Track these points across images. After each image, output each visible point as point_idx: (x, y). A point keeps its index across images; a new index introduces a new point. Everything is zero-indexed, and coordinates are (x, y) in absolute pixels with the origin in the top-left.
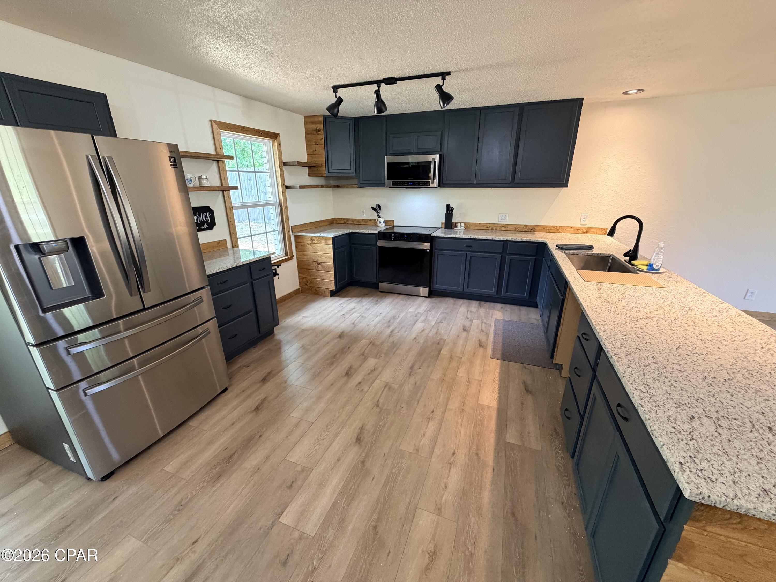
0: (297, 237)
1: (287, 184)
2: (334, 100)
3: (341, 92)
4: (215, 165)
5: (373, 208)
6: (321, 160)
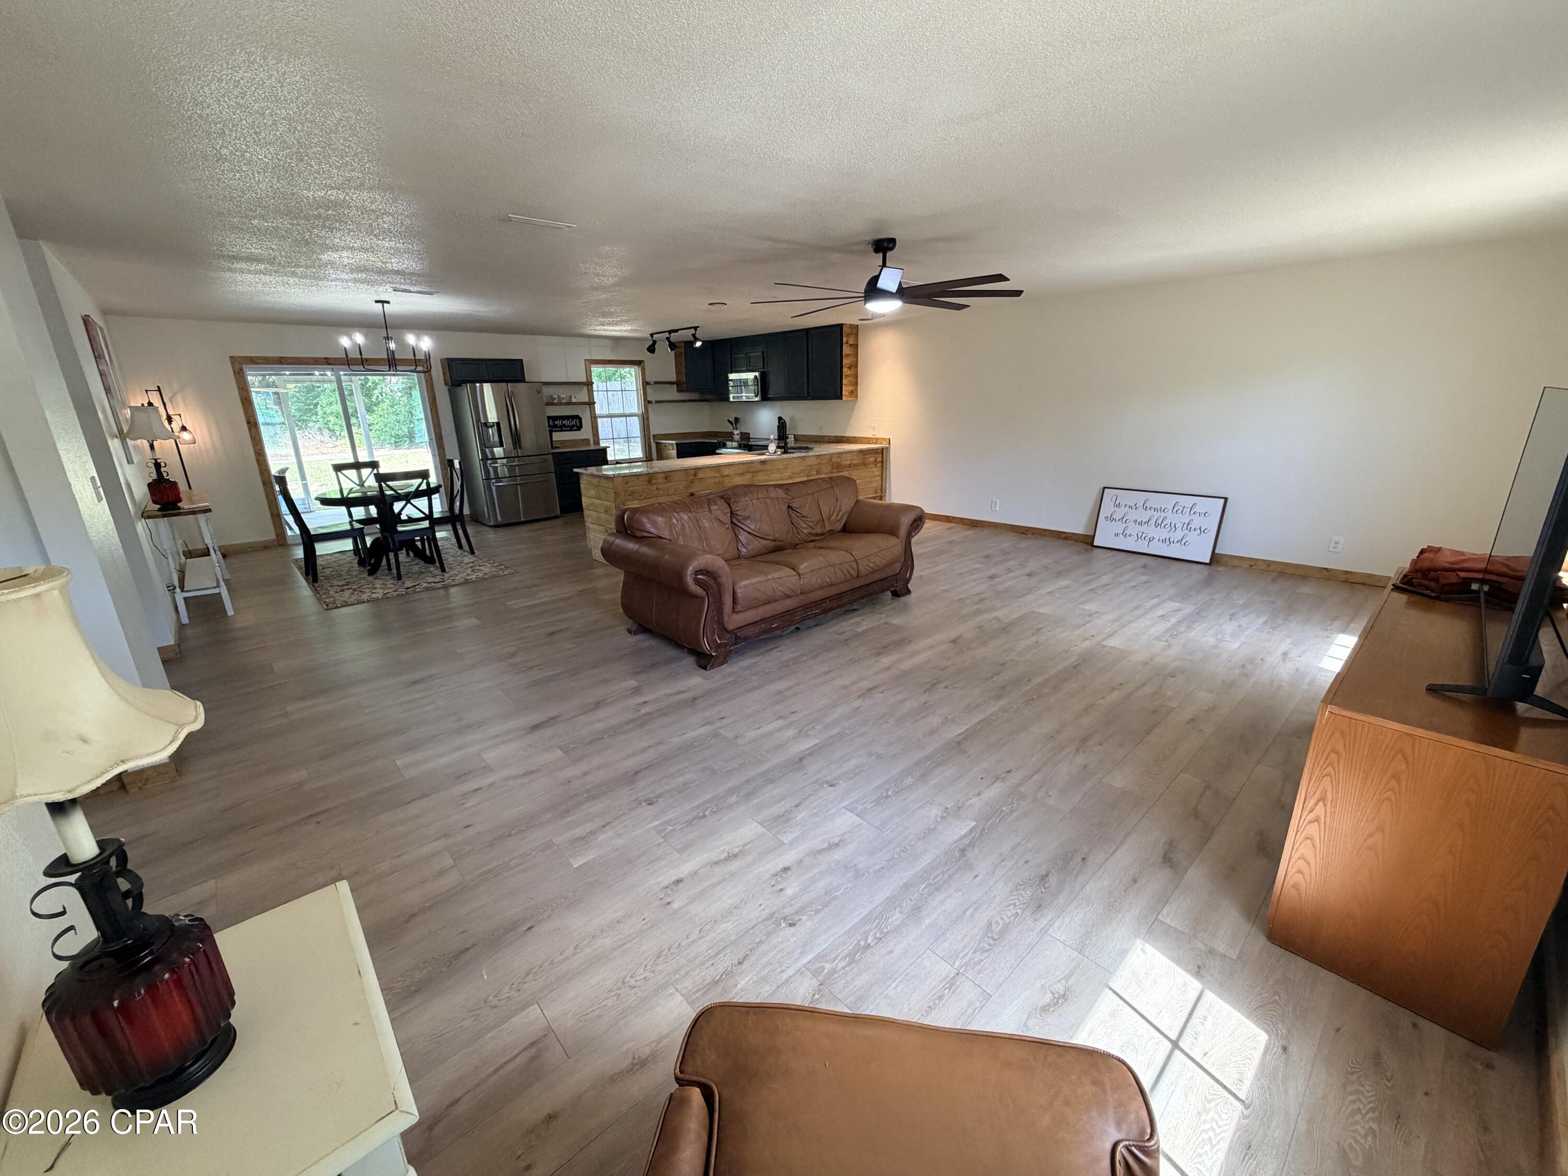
1: (649, 399)
4: (586, 388)
5: (729, 422)
6: (683, 378)
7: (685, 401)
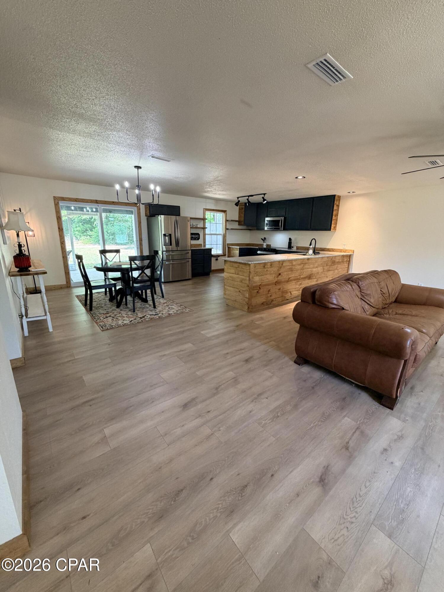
0: (229, 248)
1: (227, 228)
2: (237, 201)
3: (239, 199)
4: (203, 221)
5: (262, 239)
6: (242, 219)
7: (242, 229)
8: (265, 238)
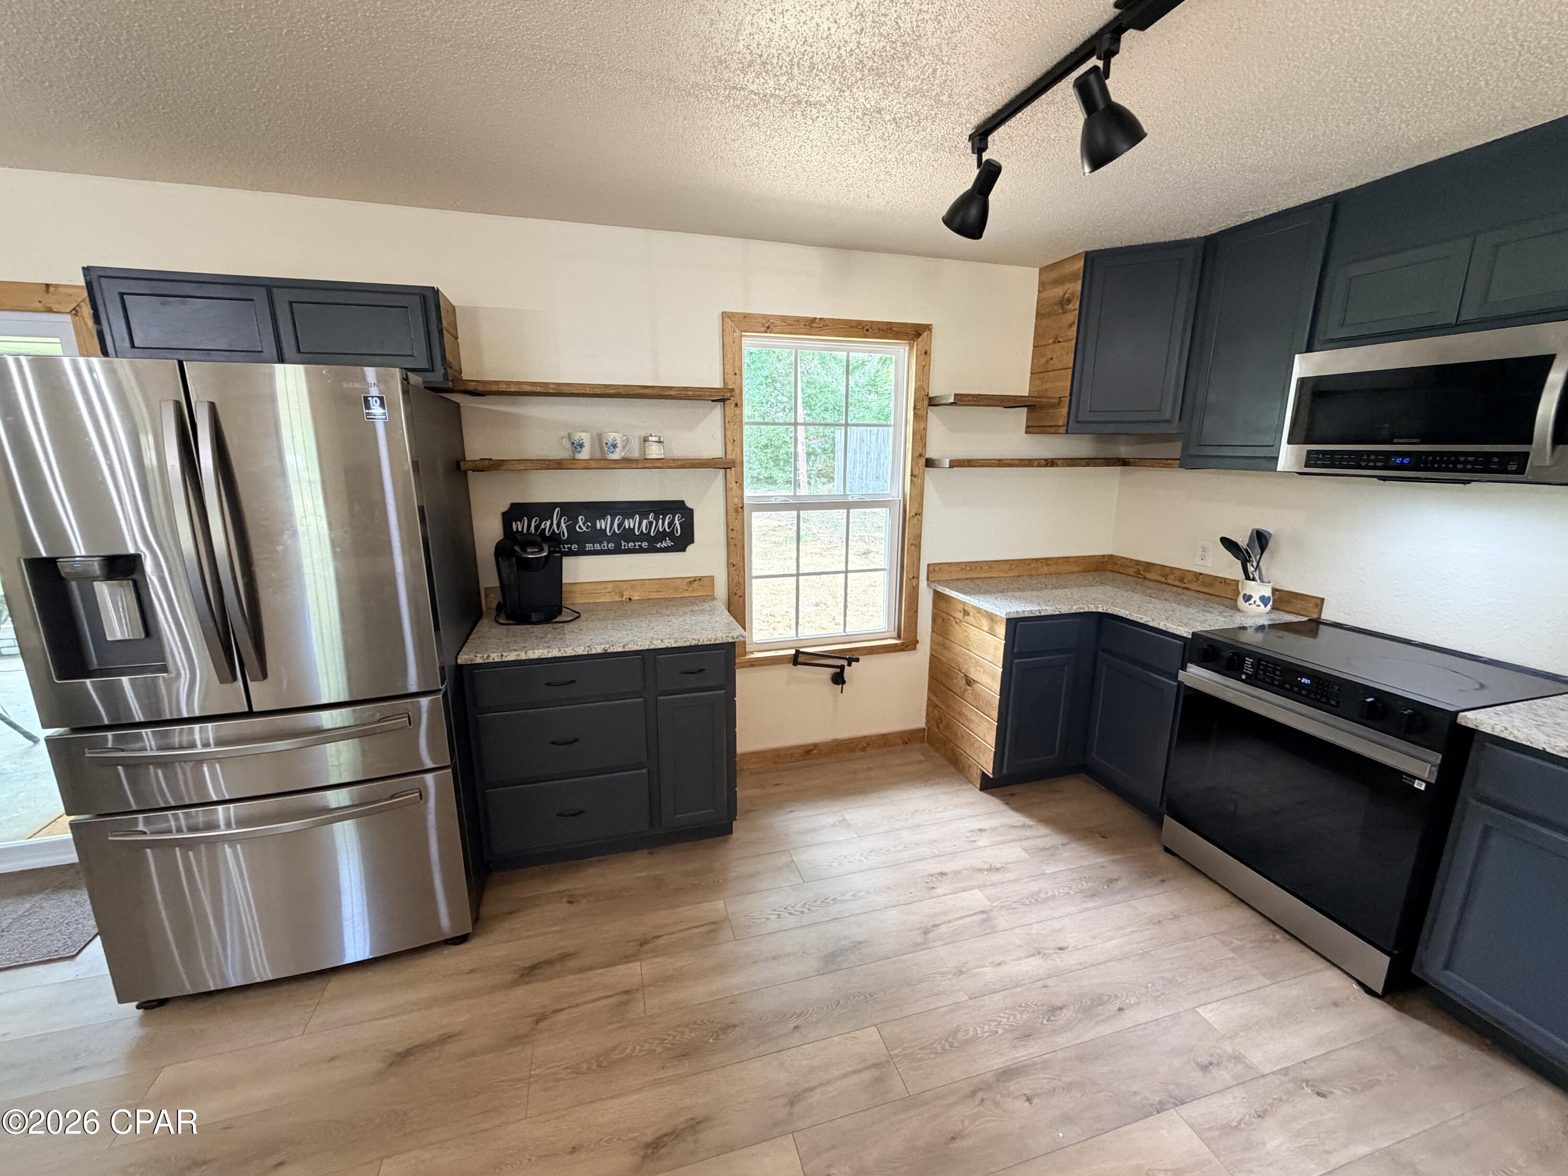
0: (938, 597)
1: (930, 455)
2: (973, 180)
4: (718, 411)
5: (1228, 544)
6: (1062, 385)
7: (1050, 463)
8: (1261, 539)
